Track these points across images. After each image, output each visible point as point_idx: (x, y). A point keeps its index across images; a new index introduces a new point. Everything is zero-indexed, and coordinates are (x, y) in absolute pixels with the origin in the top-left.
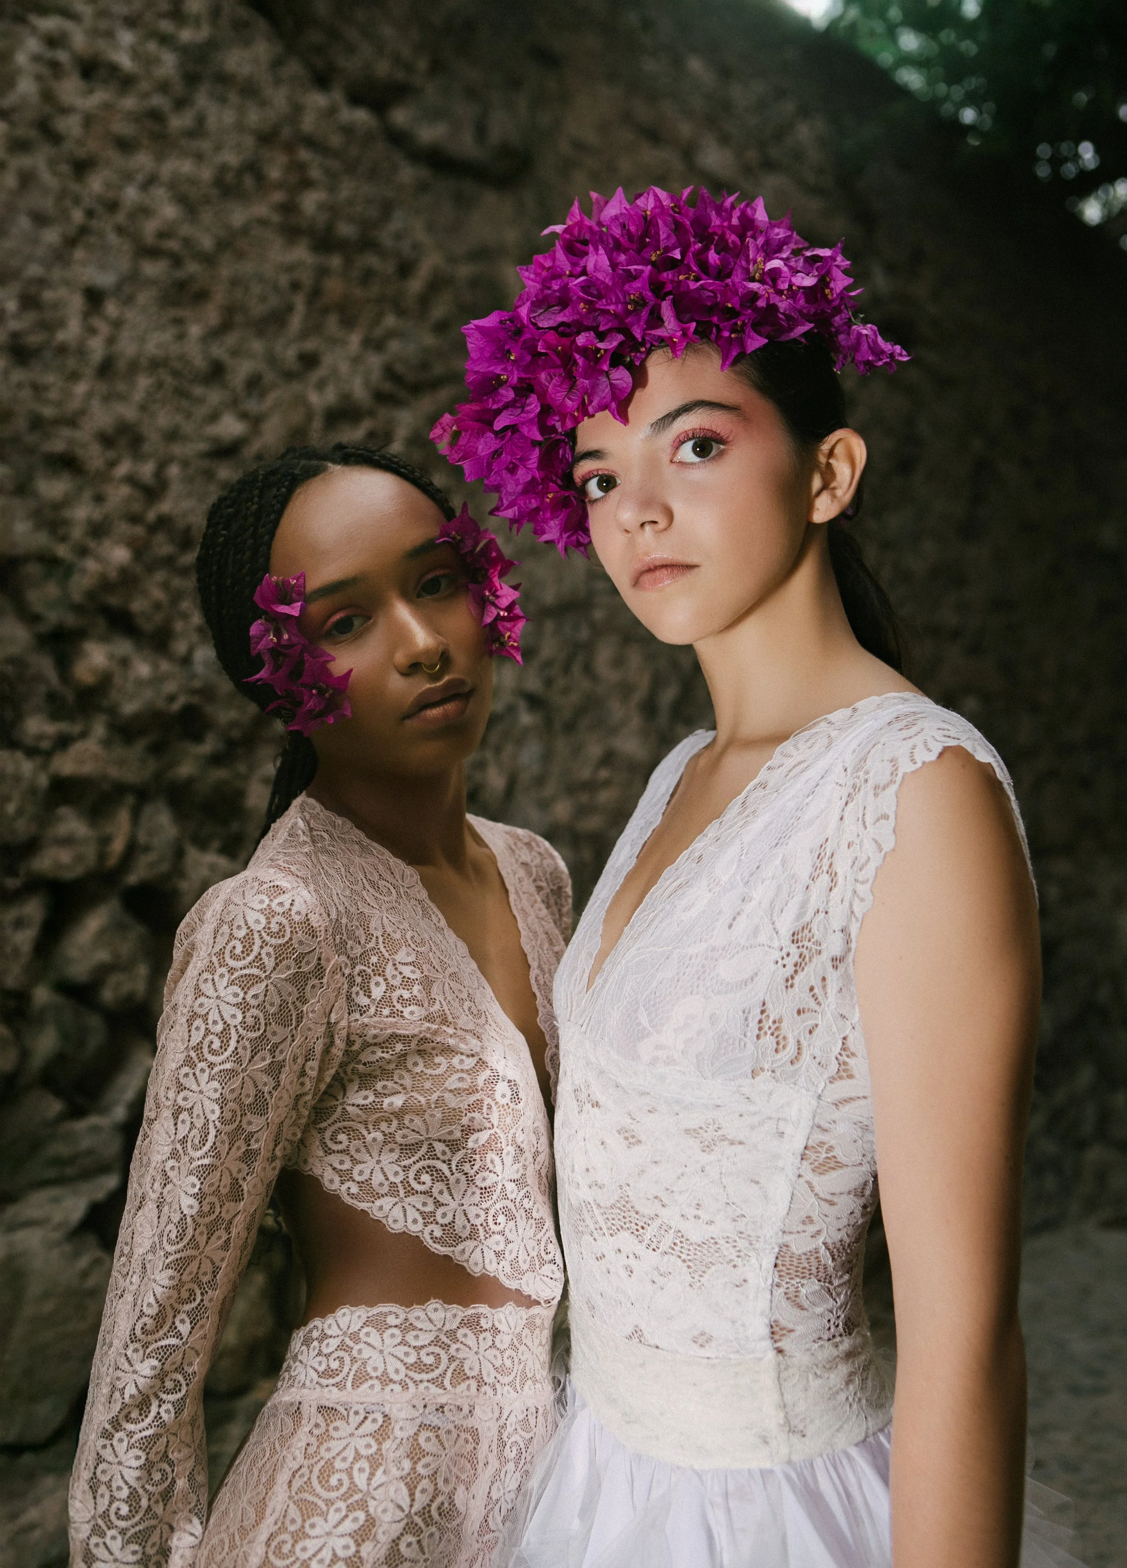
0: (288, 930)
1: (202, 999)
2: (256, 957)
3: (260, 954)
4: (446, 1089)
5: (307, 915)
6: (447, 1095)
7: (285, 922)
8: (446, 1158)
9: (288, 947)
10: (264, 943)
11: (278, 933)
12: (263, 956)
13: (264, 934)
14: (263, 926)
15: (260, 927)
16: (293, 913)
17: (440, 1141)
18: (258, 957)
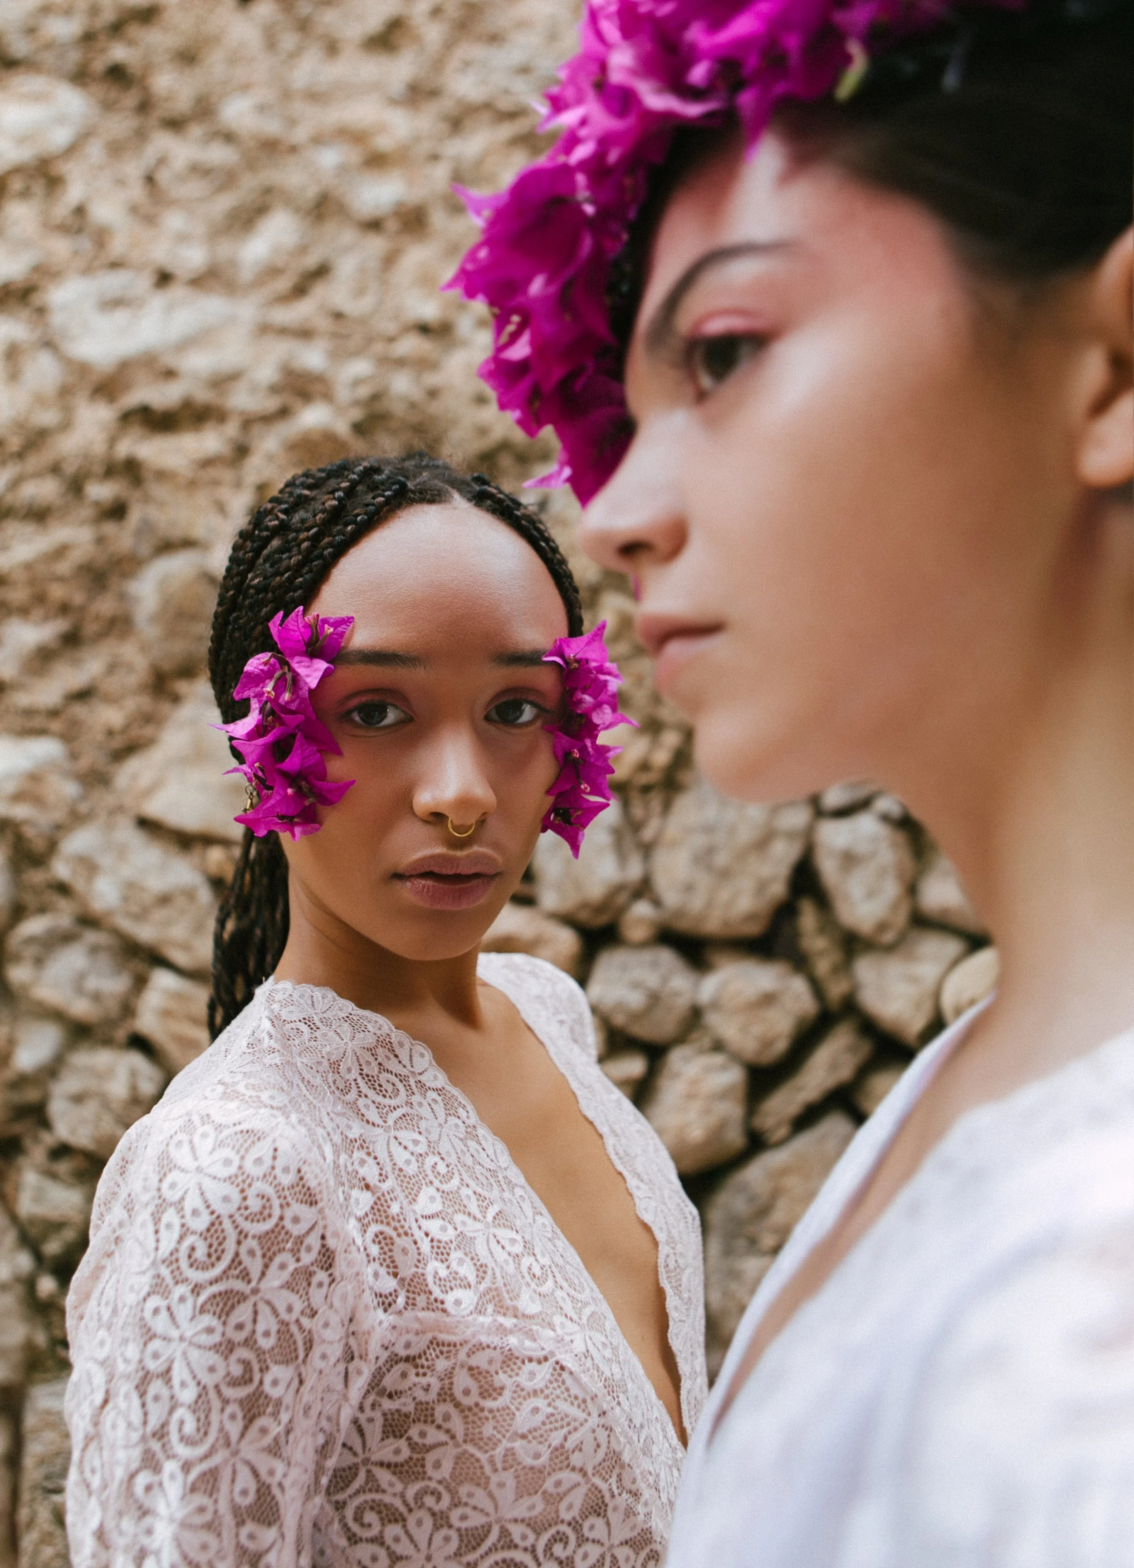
0: (276, 1203)
1: (156, 1344)
2: (233, 1261)
3: (237, 1254)
4: (516, 1433)
5: (299, 1171)
6: (518, 1444)
7: (270, 1191)
8: (528, 1543)
9: (279, 1233)
10: (242, 1235)
11: (261, 1213)
12: (244, 1256)
13: (240, 1220)
14: (236, 1206)
15: (232, 1208)
16: (278, 1172)
17: (516, 1521)
18: (236, 1260)
